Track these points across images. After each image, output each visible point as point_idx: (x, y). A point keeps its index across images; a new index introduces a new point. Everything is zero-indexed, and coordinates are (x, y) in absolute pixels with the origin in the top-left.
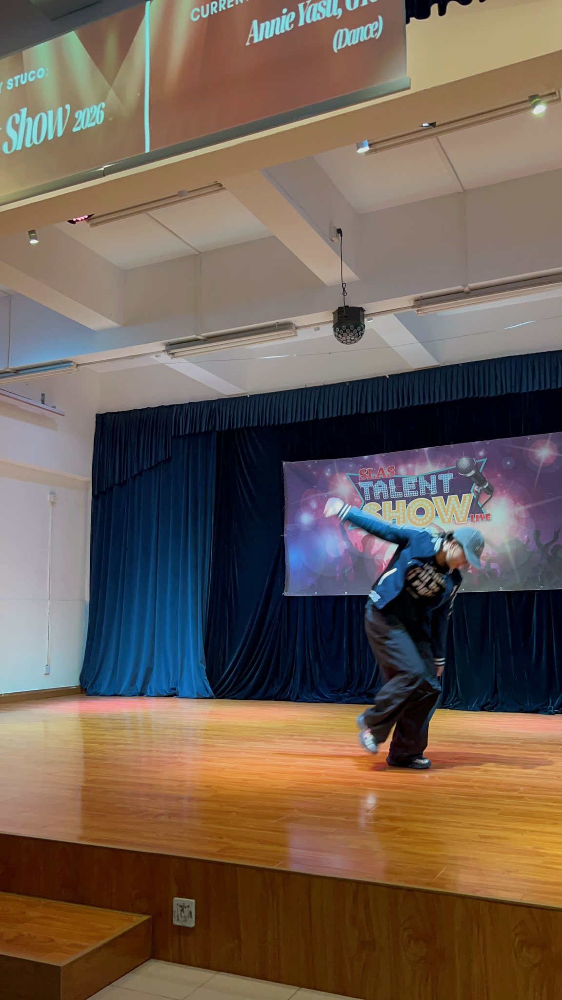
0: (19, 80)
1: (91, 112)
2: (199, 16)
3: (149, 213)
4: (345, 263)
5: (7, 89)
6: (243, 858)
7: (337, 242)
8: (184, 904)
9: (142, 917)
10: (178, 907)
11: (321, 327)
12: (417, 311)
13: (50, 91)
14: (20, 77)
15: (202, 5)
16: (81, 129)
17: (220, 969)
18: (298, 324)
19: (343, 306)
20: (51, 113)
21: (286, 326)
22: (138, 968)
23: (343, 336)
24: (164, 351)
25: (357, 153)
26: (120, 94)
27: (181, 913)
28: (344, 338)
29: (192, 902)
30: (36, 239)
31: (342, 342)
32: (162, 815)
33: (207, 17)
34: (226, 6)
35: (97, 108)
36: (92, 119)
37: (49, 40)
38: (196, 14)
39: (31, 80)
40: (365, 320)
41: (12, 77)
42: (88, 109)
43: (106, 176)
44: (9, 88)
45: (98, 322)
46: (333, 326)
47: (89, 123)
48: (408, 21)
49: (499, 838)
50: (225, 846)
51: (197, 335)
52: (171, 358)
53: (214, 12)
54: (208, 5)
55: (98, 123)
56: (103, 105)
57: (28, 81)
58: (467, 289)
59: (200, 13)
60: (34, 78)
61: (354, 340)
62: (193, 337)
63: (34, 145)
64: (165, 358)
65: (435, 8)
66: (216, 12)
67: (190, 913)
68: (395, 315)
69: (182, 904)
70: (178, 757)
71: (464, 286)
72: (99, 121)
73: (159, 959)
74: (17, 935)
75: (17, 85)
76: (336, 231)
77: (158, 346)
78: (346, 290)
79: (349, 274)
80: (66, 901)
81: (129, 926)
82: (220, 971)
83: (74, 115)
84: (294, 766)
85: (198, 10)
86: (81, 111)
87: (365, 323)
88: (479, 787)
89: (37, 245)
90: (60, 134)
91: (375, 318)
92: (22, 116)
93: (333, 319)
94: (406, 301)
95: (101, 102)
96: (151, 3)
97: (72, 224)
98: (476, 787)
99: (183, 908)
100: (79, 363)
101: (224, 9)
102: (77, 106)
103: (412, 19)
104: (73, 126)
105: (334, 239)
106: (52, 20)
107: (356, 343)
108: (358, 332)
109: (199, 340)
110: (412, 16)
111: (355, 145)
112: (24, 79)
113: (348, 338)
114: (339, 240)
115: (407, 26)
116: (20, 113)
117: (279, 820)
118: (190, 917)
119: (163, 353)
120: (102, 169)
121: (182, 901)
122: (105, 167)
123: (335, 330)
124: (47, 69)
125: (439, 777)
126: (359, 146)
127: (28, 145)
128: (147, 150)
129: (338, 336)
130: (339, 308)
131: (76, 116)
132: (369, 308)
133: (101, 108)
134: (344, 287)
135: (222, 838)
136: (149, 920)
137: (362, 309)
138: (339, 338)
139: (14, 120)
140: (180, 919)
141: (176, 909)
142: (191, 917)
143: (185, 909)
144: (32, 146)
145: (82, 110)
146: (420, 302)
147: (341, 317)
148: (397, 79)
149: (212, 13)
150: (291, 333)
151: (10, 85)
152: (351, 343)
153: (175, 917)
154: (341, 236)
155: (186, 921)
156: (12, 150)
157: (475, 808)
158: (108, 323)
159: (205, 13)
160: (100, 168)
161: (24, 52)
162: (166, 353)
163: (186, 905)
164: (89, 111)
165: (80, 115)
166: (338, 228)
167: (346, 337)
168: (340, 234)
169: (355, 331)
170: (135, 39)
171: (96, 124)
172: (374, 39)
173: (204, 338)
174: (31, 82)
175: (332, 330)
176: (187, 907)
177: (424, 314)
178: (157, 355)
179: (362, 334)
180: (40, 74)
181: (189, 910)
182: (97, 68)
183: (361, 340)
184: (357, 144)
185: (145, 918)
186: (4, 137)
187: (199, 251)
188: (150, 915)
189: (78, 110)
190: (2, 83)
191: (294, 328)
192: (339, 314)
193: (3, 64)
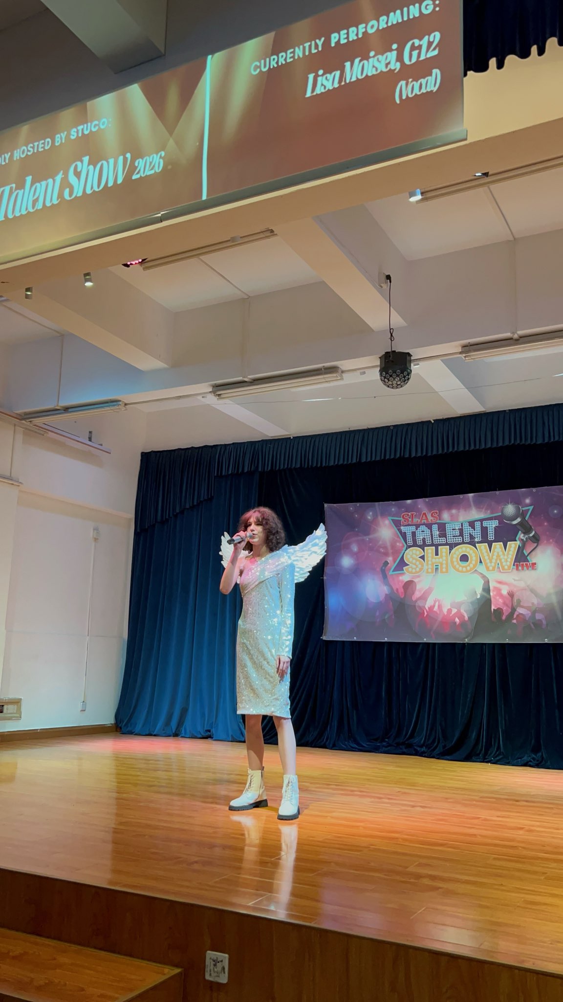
0: (83, 130)
1: (151, 160)
2: (258, 70)
3: (201, 257)
4: (393, 308)
5: (71, 139)
7: (386, 287)
8: (217, 958)
9: (173, 970)
10: (211, 961)
11: (366, 371)
12: (465, 357)
13: (111, 139)
14: (84, 127)
15: (262, 59)
16: (141, 176)
18: (344, 368)
19: (390, 350)
20: (111, 161)
21: (332, 370)
23: (389, 381)
24: (210, 392)
25: (409, 201)
26: (179, 144)
27: (214, 969)
28: (390, 383)
29: (225, 957)
30: (91, 282)
31: (388, 387)
32: (196, 862)
33: (266, 71)
34: (285, 60)
35: (157, 156)
36: (151, 167)
37: (112, 92)
38: (256, 67)
39: (94, 130)
40: (412, 365)
41: (76, 126)
42: (148, 158)
43: (163, 222)
44: (73, 137)
45: (147, 363)
46: (380, 371)
47: (148, 171)
48: (465, 75)
49: (545, 904)
50: (260, 899)
51: (245, 377)
52: (218, 399)
53: (273, 66)
54: (268, 60)
55: (157, 171)
56: (163, 154)
57: (91, 130)
58: (516, 336)
59: (260, 67)
60: (97, 128)
61: (400, 384)
62: (240, 379)
63: (94, 190)
64: (212, 400)
65: (493, 62)
66: (276, 66)
67: (223, 968)
68: (442, 360)
69: (215, 959)
71: (513, 333)
72: (158, 169)
74: (47, 982)
75: (80, 135)
76: (384, 277)
77: (206, 388)
78: (393, 335)
79: (397, 320)
80: (95, 948)
81: (161, 978)
83: (134, 163)
84: (332, 817)
85: (258, 64)
86: (141, 160)
87: (412, 369)
88: (524, 848)
89: (92, 287)
90: (120, 181)
91: (422, 363)
92: (84, 165)
93: (379, 364)
94: (454, 347)
95: (161, 151)
96: (212, 58)
97: (126, 268)
99: (216, 962)
100: (127, 402)
101: (284, 62)
102: (138, 154)
103: (469, 73)
104: (133, 174)
105: (382, 285)
106: (115, 73)
107: (402, 388)
108: (404, 377)
109: (246, 382)
110: (470, 70)
111: (408, 193)
112: (87, 129)
113: (395, 382)
115: (465, 79)
116: (82, 161)
117: (315, 873)
118: (223, 972)
119: (210, 394)
120: (160, 215)
121: (215, 955)
122: (162, 213)
123: (381, 375)
124: (110, 120)
125: (480, 835)
126: (412, 194)
127: (89, 191)
128: (204, 197)
129: (384, 381)
130: (387, 353)
131: (136, 164)
132: (416, 353)
133: (161, 157)
134: (392, 332)
135: (257, 890)
136: (180, 973)
137: (409, 354)
139: (76, 167)
140: (212, 975)
141: (209, 963)
142: (224, 973)
143: (218, 964)
144: (92, 193)
145: (142, 159)
146: (468, 348)
147: (387, 362)
148: (452, 131)
149: (272, 67)
150: (337, 376)
151: (74, 135)
152: (397, 388)
153: (207, 972)
154: (390, 282)
155: (219, 976)
156: (74, 196)
157: (519, 870)
158: (158, 364)
159: (265, 66)
160: (158, 214)
161: (89, 104)
162: (213, 394)
163: (219, 960)
164: (148, 159)
165: (140, 163)
166: (387, 274)
167: (392, 382)
168: (389, 281)
169: (401, 376)
170: (196, 91)
171: (155, 171)
172: (432, 91)
173: (251, 381)
174: (93, 132)
175: (378, 374)
176: (220, 963)
177: (472, 360)
178: (203, 395)
179: (408, 379)
180: (103, 124)
181: (222, 964)
182: (158, 119)
183: (406, 385)
184: (409, 193)
185: (177, 971)
186: (65, 183)
187: (248, 295)
188: (181, 967)
189: (138, 158)
190: (66, 133)
191: (340, 372)
192: (385, 359)
193: (67, 114)
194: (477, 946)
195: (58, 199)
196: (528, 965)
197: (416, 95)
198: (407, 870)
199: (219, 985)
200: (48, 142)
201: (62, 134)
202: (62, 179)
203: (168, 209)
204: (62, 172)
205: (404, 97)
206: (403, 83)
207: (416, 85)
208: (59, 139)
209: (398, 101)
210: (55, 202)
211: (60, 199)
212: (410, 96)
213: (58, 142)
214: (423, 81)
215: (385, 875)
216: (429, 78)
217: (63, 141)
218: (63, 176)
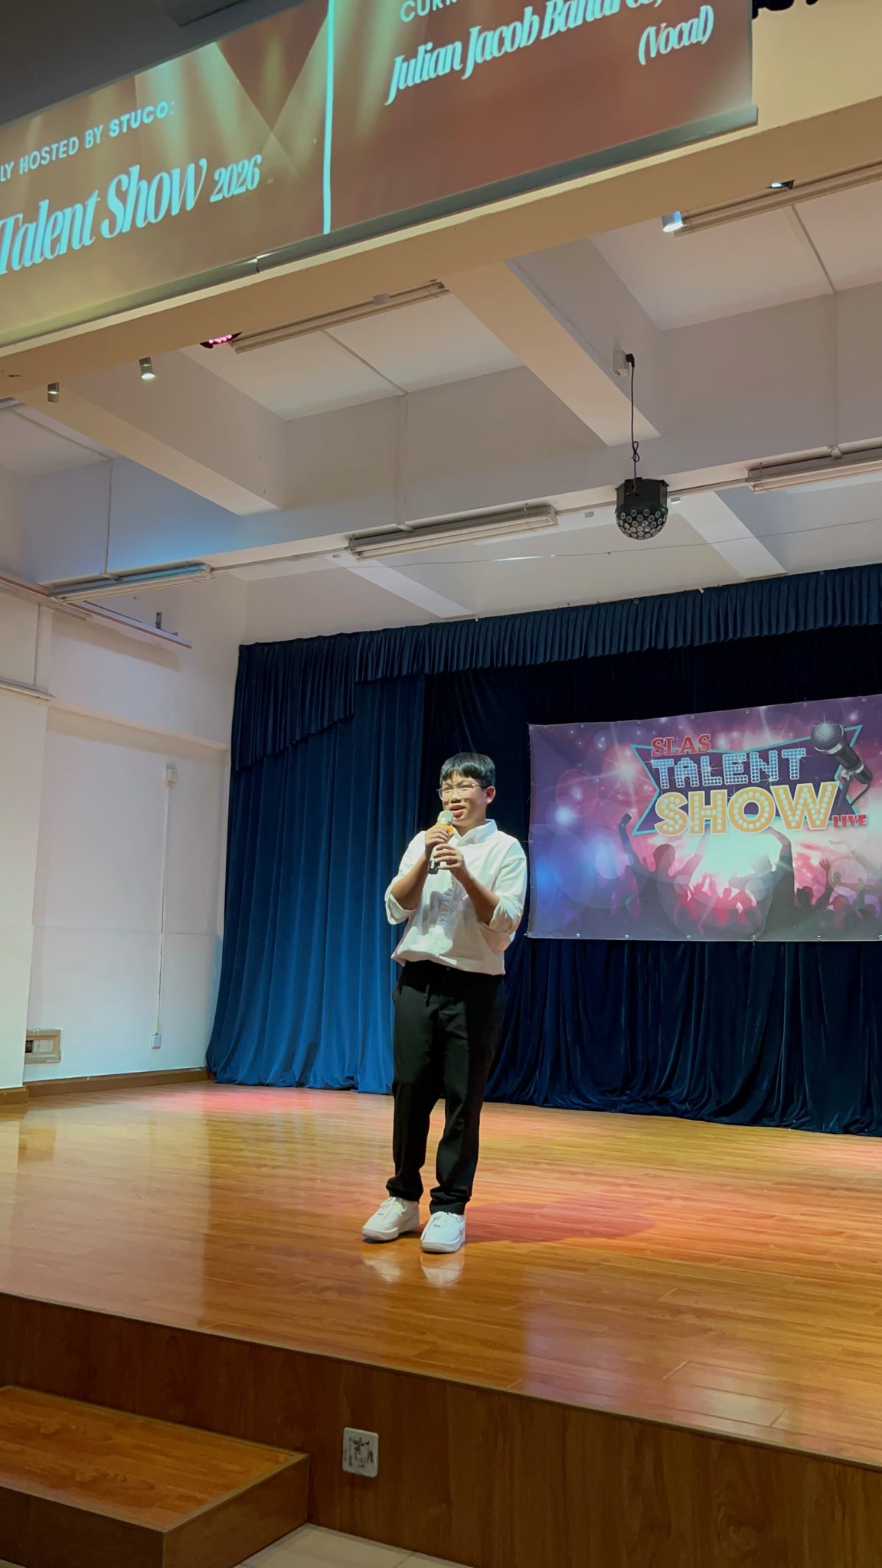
0: (129, 121)
1: (240, 170)
2: (413, 14)
3: (327, 330)
4: (638, 408)
5: (109, 136)
6: (456, 1370)
7: (625, 374)
8: (360, 1438)
9: (292, 1455)
10: (352, 1442)
11: (595, 511)
12: (754, 486)
13: (175, 136)
14: (131, 116)
16: (224, 197)
17: (415, 1548)
18: (558, 507)
19: (632, 477)
20: (176, 172)
21: (541, 510)
22: (285, 1537)
23: (631, 526)
24: (346, 548)
25: (664, 233)
26: (285, 141)
27: (356, 1455)
28: (634, 530)
29: (373, 1438)
30: (152, 372)
31: (630, 536)
32: (328, 1288)
33: (425, 16)
35: (249, 162)
36: (240, 182)
37: (177, 57)
38: (409, 9)
39: (147, 121)
40: (669, 500)
41: (118, 117)
42: (234, 166)
43: (261, 272)
44: (113, 135)
45: (245, 502)
46: (616, 511)
47: (235, 188)
48: (755, 15)
49: (877, 1356)
50: (427, 1347)
51: (400, 524)
52: (358, 559)
53: (437, 6)
55: (250, 188)
56: (259, 158)
57: (142, 122)
58: (836, 452)
59: (415, 9)
60: (152, 118)
61: (649, 532)
62: (393, 526)
63: (149, 222)
64: (348, 560)
66: (441, 6)
67: (371, 1454)
68: (716, 492)
69: (357, 1439)
70: (356, 1192)
71: (832, 446)
72: (252, 185)
73: (319, 1525)
74: (96, 1475)
75: (125, 130)
76: (623, 359)
77: (338, 541)
78: (638, 452)
79: (645, 428)
80: (175, 1421)
81: (272, 1469)
82: (414, 1551)
83: (213, 177)
84: (542, 1216)
85: (413, 4)
86: (223, 170)
87: (668, 506)
88: (842, 1265)
89: (155, 380)
90: (190, 205)
91: (684, 498)
92: (132, 179)
93: (614, 498)
94: (737, 470)
95: (255, 155)
97: (207, 349)
98: (837, 1265)
99: (359, 1445)
100: (214, 565)
102: (218, 160)
103: (760, 11)
104: (211, 193)
105: (620, 371)
106: (181, 26)
107: (652, 538)
108: (656, 520)
109: (401, 531)
110: (762, 7)
111: (661, 222)
112: (136, 121)
113: (640, 529)
114: (628, 373)
115: (754, 22)
116: (128, 174)
117: (514, 1306)
118: (369, 1461)
119: (345, 551)
120: (255, 261)
121: (357, 1433)
122: (259, 257)
123: (619, 517)
124: (173, 104)
125: (776, 1245)
126: (668, 220)
127: (140, 224)
128: (327, 230)
129: (623, 527)
130: (627, 481)
131: (216, 177)
132: (675, 482)
133: (255, 164)
134: (636, 447)
135: (423, 1333)
136: (304, 1461)
137: (663, 482)
138: (625, 529)
139: (119, 183)
140: (353, 1463)
141: (348, 1446)
142: (372, 1461)
143: (362, 1448)
144: (147, 226)
145: (226, 167)
146: (759, 472)
147: (629, 496)
148: (732, 109)
149: (434, 9)
150: (547, 520)
151: (114, 130)
152: (645, 538)
153: (345, 1459)
154: (633, 366)
156: (117, 232)
157: (836, 1301)
158: (264, 505)
159: (423, 8)
160: (252, 259)
161: (138, 77)
162: (350, 552)
163: (363, 1441)
164: (236, 168)
165: (222, 175)
166: (628, 353)
167: (636, 528)
168: (630, 364)
169: (651, 518)
170: (311, 52)
171: (247, 189)
172: (699, 43)
173: (409, 529)
174: (147, 124)
175: (614, 516)
176: (365, 1445)
177: (765, 491)
178: (334, 554)
179: (663, 523)
180: (162, 110)
181: (368, 1448)
182: (248, 99)
183: (660, 533)
184: (663, 218)
185: (299, 1457)
186: (103, 211)
187: (402, 389)
188: (306, 1452)
189: (219, 167)
190: (101, 127)
191: (553, 513)
192: (626, 491)
193: (104, 96)
194: (768, 1425)
195: (91, 238)
196: (849, 1455)
197: (673, 49)
198: (661, 1300)
199: (365, 1479)
200: (74, 143)
201: (96, 129)
202: (97, 203)
203: (273, 249)
204: (96, 192)
205: (653, 54)
206: (652, 30)
207: (674, 33)
208: (92, 136)
209: (643, 61)
210: (87, 242)
211: (94, 238)
212: (663, 51)
213: (90, 142)
214: (685, 26)
215: (624, 1309)
216: (695, 21)
217: (98, 141)
218: (99, 199)
